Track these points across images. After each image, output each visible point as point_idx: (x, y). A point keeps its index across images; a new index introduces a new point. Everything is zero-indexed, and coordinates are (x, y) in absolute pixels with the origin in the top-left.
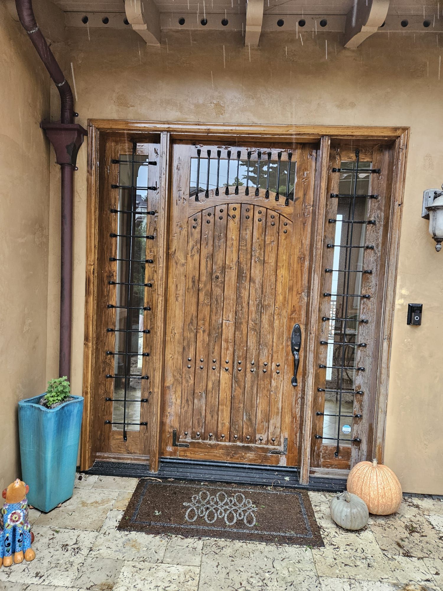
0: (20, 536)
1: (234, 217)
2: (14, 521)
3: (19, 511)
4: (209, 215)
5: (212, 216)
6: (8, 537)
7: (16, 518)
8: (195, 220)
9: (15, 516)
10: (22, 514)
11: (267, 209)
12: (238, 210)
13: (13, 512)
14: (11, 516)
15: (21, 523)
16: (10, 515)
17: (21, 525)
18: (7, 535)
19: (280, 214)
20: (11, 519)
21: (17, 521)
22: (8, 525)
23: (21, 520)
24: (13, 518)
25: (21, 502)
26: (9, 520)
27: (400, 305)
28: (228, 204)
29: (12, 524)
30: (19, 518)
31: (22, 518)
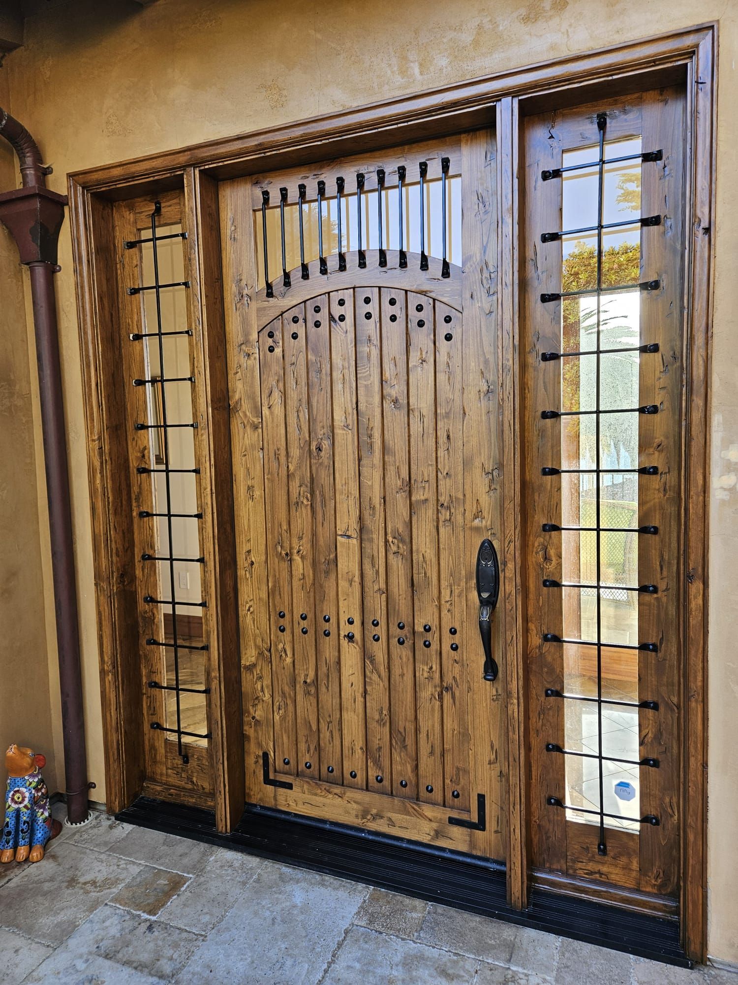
0: (24, 824)
1: (342, 318)
2: (16, 803)
3: (23, 790)
4: (295, 320)
5: (301, 321)
6: (8, 822)
7: (19, 798)
8: (271, 335)
9: (18, 795)
10: (27, 794)
11: (406, 291)
12: (349, 303)
13: (16, 789)
14: (13, 795)
15: (25, 807)
16: (12, 792)
17: (25, 810)
18: (8, 820)
19: (434, 300)
20: (13, 799)
21: (20, 803)
22: (9, 806)
23: (26, 802)
24: (16, 798)
25: (26, 778)
26: (10, 799)
27: (725, 489)
28: (329, 293)
29: (16, 806)
30: (23, 800)
31: (27, 800)
